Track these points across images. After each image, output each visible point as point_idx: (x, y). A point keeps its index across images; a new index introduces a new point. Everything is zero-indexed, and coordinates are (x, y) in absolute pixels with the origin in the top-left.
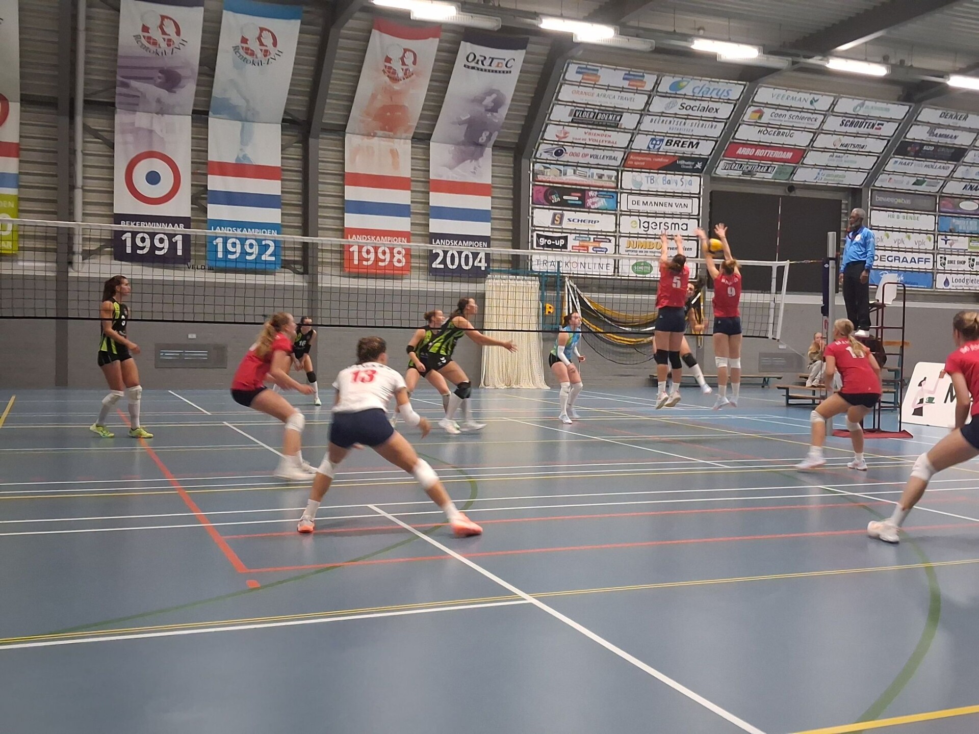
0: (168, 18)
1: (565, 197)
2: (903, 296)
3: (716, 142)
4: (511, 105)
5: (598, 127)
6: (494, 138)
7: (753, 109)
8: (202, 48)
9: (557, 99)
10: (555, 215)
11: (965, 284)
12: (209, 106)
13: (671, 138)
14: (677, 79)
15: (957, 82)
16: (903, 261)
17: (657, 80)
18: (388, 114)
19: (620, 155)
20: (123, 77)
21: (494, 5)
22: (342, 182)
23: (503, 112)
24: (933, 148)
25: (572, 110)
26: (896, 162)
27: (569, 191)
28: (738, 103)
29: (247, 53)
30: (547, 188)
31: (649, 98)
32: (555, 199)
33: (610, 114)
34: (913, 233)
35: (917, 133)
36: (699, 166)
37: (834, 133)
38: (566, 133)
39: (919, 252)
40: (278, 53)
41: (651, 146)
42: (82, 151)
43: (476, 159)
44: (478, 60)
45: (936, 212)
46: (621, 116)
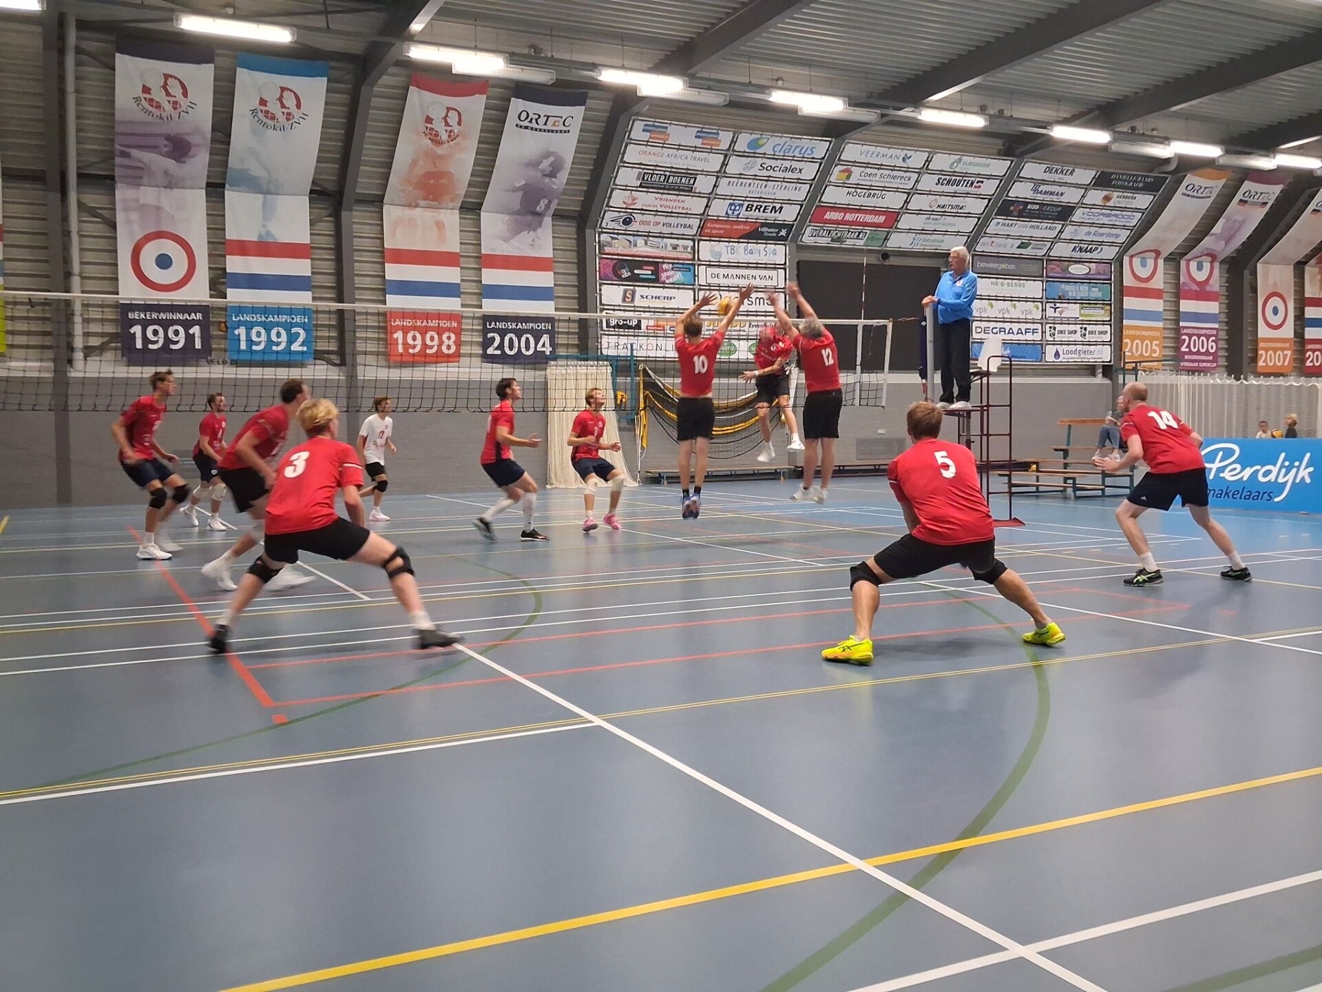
0: (171, 76)
1: (636, 271)
2: (1009, 369)
3: (802, 206)
4: (571, 168)
5: (671, 192)
6: (554, 206)
7: (840, 168)
8: (213, 111)
9: (622, 161)
10: (625, 291)
11: (1077, 356)
12: (225, 179)
13: (751, 203)
14: (754, 136)
15: (1061, 133)
16: (1009, 333)
17: (733, 137)
18: (432, 182)
19: (695, 223)
20: (120, 145)
21: (547, 57)
22: (381, 260)
23: (563, 177)
24: (1038, 207)
25: (640, 173)
26: (999, 223)
27: (640, 265)
28: (824, 161)
29: (267, 117)
30: (616, 261)
31: (725, 157)
32: (625, 273)
33: (682, 177)
34: (1019, 301)
35: (1020, 191)
36: (783, 233)
37: (929, 193)
38: (634, 200)
39: (1026, 323)
40: (303, 116)
41: (730, 212)
42: (78, 232)
43: (534, 230)
44: (532, 119)
45: (1043, 277)
46: (696, 178)
